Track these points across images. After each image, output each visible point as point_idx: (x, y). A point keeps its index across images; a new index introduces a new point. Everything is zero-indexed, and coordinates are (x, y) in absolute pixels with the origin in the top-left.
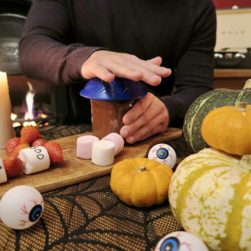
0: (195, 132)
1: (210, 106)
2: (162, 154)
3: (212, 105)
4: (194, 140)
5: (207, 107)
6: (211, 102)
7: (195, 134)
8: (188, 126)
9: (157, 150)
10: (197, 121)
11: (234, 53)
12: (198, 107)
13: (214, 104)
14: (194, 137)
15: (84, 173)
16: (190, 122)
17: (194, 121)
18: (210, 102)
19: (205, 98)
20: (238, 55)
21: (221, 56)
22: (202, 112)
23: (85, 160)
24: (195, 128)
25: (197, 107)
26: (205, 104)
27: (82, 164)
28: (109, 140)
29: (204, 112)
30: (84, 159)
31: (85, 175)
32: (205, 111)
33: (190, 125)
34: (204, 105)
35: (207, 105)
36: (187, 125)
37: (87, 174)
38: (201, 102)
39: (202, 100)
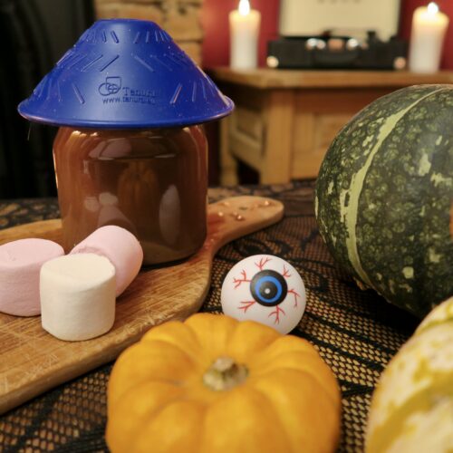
0: (371, 219)
1: (418, 135)
2: (267, 291)
3: (426, 131)
4: (367, 244)
5: (410, 137)
6: (422, 123)
7: (371, 225)
8: (342, 198)
9: (250, 277)
10: (377, 184)
11: (346, 39)
12: (375, 141)
13: (433, 127)
14: (364, 234)
15: (11, 380)
16: (348, 188)
17: (365, 186)
18: (414, 122)
19: (394, 111)
20: (353, 43)
21: (321, 44)
22: (392, 154)
23: (20, 322)
24: (372, 206)
25: (369, 139)
26: (400, 130)
27: (11, 337)
28: (95, 250)
29: (399, 156)
30: (17, 317)
31: (18, 386)
32: (402, 152)
33: (347, 197)
34: (394, 132)
35: (406, 131)
36: (336, 196)
37: (24, 381)
38: (380, 126)
39: (385, 116)
